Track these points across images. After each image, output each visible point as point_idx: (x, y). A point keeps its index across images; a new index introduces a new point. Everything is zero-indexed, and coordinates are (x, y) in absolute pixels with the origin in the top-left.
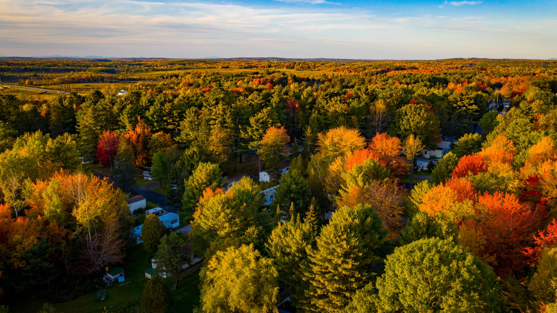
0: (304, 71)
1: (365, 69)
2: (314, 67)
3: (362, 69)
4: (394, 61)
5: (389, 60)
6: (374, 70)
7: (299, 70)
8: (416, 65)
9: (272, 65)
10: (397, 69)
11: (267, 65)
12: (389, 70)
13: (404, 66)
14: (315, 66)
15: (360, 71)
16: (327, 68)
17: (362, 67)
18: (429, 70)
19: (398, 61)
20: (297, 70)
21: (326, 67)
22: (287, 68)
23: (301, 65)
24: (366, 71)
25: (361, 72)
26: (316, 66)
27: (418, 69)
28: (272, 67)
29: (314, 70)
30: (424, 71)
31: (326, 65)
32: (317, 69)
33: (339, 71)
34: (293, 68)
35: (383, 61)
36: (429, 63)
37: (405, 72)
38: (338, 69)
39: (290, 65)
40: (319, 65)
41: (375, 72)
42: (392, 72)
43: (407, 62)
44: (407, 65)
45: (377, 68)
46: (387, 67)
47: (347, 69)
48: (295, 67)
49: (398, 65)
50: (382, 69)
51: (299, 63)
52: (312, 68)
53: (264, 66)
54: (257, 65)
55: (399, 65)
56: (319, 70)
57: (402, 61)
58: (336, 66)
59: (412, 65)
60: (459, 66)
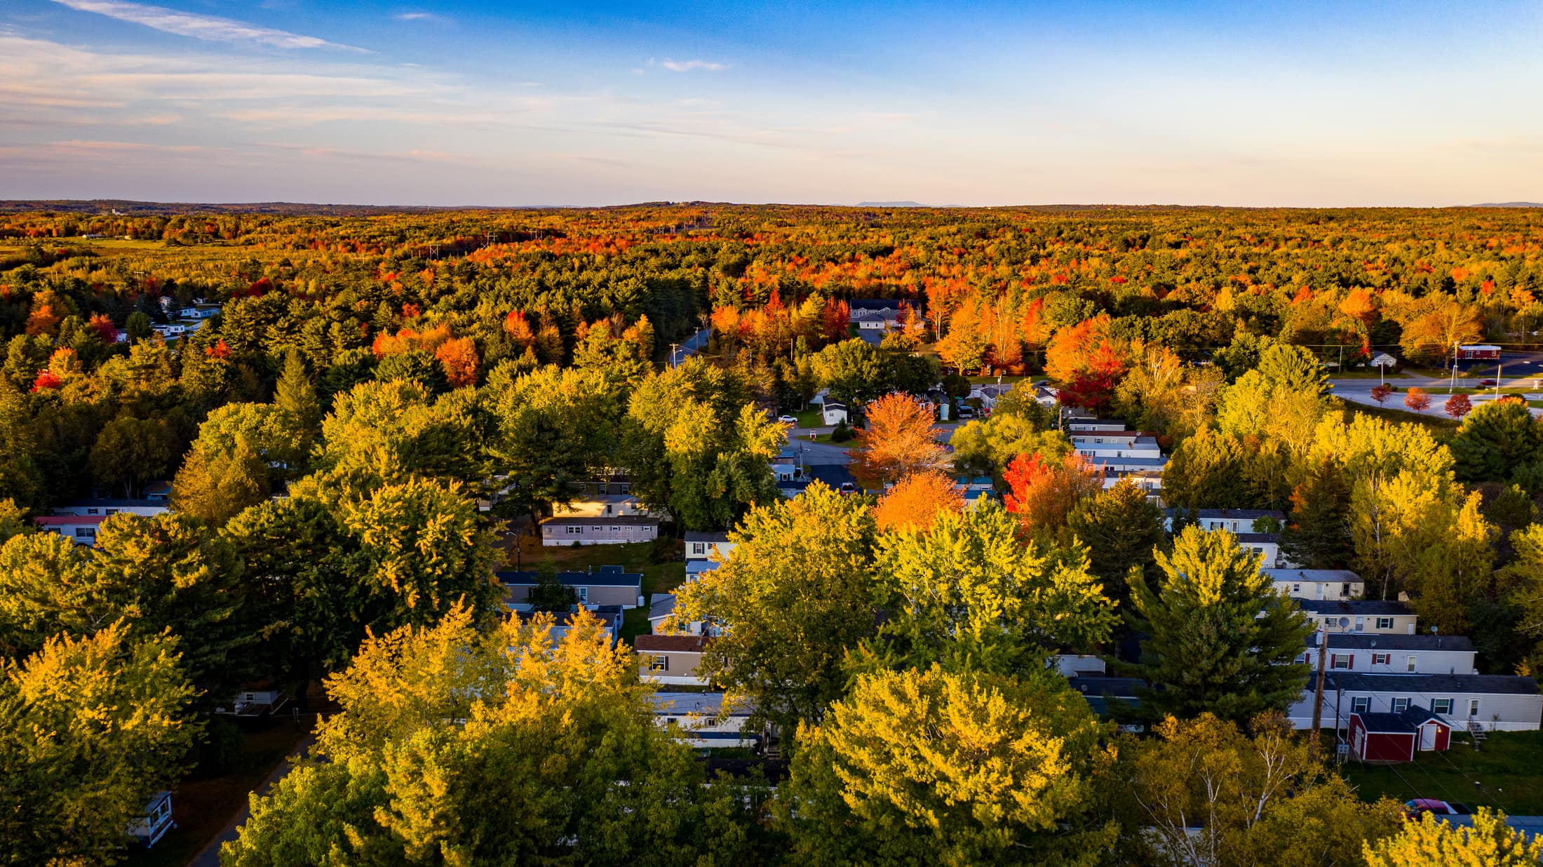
0: (195, 248)
1: (402, 239)
2: (235, 233)
3: (393, 238)
4: (494, 212)
5: (479, 209)
6: (431, 243)
7: (178, 244)
8: (557, 222)
9: (82, 227)
10: (505, 237)
11: (62, 228)
12: (477, 243)
13: (525, 228)
14: (237, 227)
15: (385, 247)
16: (277, 236)
17: (392, 233)
18: (601, 241)
19: (504, 210)
20: (169, 244)
21: (275, 232)
22: (137, 235)
23: (187, 226)
24: (406, 247)
25: (388, 250)
26: (243, 227)
27: (565, 236)
28: (81, 233)
29: (232, 242)
30: (588, 245)
31: (277, 226)
32: (242, 239)
33: (316, 248)
34: (160, 237)
35: (460, 210)
36: (589, 216)
37: (531, 248)
38: (312, 241)
39: (148, 226)
40: (251, 225)
41: (434, 248)
42: (489, 249)
43: (530, 212)
44: (533, 225)
45: (442, 237)
46: (474, 230)
47: (343, 238)
48: (166, 235)
49: (505, 222)
50: (458, 237)
51: (182, 221)
52: (226, 235)
53: (49, 232)
54: (22, 226)
55: (507, 222)
56: (249, 243)
57: (515, 211)
58: (309, 230)
59: (545, 223)
60: (672, 225)
